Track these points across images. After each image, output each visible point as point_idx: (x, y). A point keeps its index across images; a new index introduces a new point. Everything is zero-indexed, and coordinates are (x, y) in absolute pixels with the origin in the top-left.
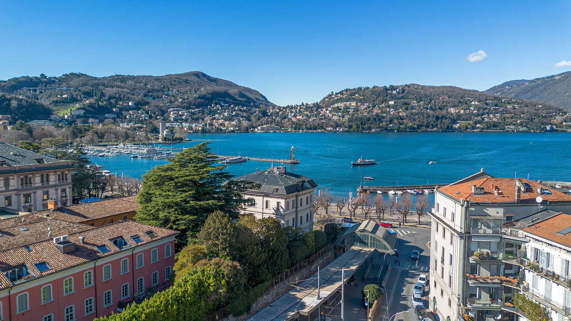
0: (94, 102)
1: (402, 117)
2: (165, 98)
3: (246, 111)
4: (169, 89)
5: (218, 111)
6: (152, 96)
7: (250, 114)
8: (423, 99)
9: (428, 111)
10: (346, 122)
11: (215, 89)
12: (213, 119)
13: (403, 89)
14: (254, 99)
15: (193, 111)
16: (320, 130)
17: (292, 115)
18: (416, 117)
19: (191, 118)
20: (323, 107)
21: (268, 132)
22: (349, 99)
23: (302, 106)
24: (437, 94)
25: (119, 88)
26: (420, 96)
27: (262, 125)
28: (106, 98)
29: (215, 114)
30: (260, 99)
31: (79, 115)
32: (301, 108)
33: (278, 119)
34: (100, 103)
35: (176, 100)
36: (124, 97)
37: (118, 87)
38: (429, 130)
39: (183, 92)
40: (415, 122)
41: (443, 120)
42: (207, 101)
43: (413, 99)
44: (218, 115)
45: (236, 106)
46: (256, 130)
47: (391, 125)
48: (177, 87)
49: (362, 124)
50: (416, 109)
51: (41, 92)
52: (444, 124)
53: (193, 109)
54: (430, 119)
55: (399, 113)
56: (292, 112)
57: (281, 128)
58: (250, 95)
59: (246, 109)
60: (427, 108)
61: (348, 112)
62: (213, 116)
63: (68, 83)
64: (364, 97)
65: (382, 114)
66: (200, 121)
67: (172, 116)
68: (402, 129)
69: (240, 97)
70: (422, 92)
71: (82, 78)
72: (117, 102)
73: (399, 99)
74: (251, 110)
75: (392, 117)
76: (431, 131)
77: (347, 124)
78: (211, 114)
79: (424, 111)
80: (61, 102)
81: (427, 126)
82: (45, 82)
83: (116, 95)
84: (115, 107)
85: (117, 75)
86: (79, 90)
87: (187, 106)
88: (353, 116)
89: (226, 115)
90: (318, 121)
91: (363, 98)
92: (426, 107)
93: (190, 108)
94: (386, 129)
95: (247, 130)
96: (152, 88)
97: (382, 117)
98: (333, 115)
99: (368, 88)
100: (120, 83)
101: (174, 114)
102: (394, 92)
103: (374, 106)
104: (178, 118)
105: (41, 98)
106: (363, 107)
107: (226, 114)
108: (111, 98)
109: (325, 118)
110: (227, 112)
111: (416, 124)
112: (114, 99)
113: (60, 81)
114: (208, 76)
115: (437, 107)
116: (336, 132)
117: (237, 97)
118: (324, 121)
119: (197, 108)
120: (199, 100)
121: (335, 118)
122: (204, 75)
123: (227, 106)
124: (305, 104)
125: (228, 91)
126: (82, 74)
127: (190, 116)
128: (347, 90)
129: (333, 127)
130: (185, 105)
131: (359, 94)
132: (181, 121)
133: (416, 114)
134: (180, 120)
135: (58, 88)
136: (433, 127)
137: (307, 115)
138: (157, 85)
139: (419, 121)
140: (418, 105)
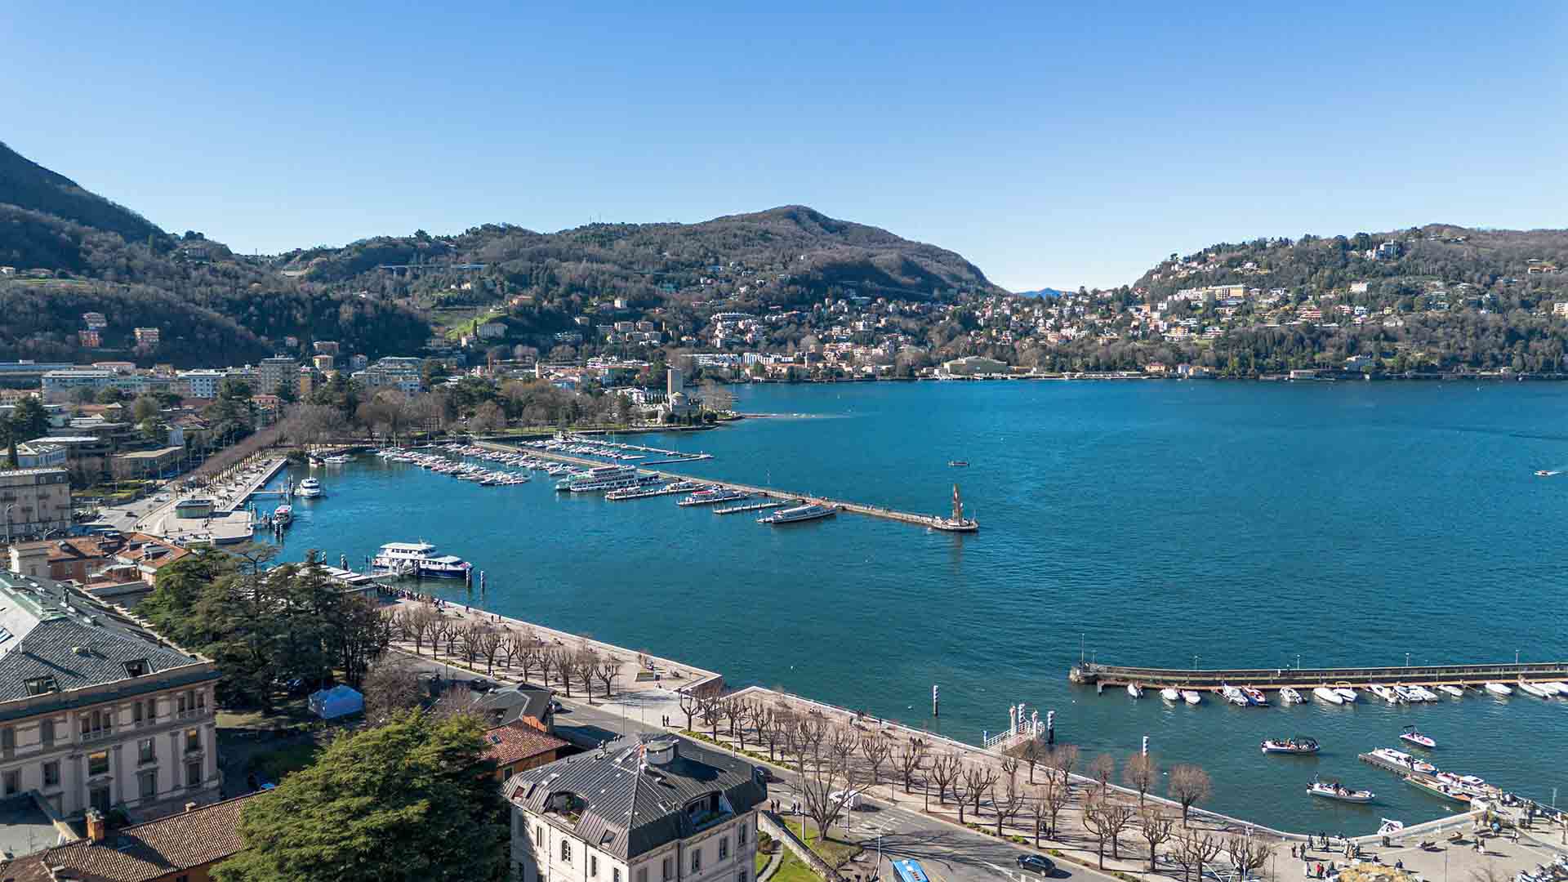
0: (530, 303)
1: (1391, 334)
2: (705, 283)
3: (918, 313)
4: (717, 260)
5: (841, 318)
6: (674, 278)
7: (928, 323)
8: (1468, 273)
9: (1483, 312)
10: (1206, 347)
11: (837, 256)
12: (823, 341)
13: (1400, 245)
14: (944, 278)
15: (774, 318)
16: (1125, 374)
17: (1048, 325)
18: (1440, 332)
19: (767, 340)
20: (1143, 298)
21: (969, 379)
22: (1223, 276)
23: (1080, 299)
24: (1517, 257)
25: (592, 262)
26: (1459, 264)
27: (956, 357)
28: (561, 290)
29: (831, 325)
30: (964, 277)
31: (493, 337)
32: (1075, 303)
33: (1008, 336)
34: (545, 303)
35: (733, 289)
36: (603, 286)
37: (592, 259)
38: (1483, 373)
39: (753, 265)
40: (1433, 349)
41: (1533, 344)
42: (812, 291)
43: (1433, 274)
44: (839, 328)
45: (889, 301)
46: (936, 372)
47: (1353, 359)
48: (738, 252)
49: (1257, 356)
50: (1439, 308)
51: (416, 277)
52: (1535, 354)
53: (776, 312)
54: (1488, 340)
55: (1382, 318)
56: (1048, 316)
57: (1009, 364)
58: (934, 268)
59: (918, 308)
60: (1480, 305)
61: (1217, 316)
62: (826, 330)
63: (478, 251)
64: (1271, 269)
65: (1326, 322)
66: (791, 345)
67: (720, 334)
68: (1388, 369)
69: (904, 275)
70: (1467, 251)
71: (508, 238)
72: (585, 300)
73: (1385, 276)
74: (931, 310)
75: (1357, 333)
76: (1489, 379)
77: (1208, 355)
78: (822, 324)
79: (1468, 312)
80: (457, 301)
81: (1477, 362)
82: (424, 251)
83: (584, 280)
84: (581, 313)
85: (594, 224)
86: (501, 271)
87: (760, 306)
88: (1231, 331)
89: (861, 329)
90: (1122, 346)
91: (1268, 275)
92: (1473, 302)
93: (767, 311)
94: (1338, 372)
95: (910, 375)
96: (674, 257)
97: (1323, 333)
98: (1170, 326)
99: (1285, 243)
100: (597, 248)
101: (725, 327)
102: (1369, 253)
103: (1302, 299)
104: (734, 340)
105: (415, 291)
106: (1265, 302)
107: (860, 326)
108: (573, 287)
109: (1145, 336)
110: (865, 318)
111: (1438, 356)
112: (580, 293)
113: (459, 246)
114: (825, 218)
115: (1515, 299)
116: (1172, 378)
117: (895, 276)
118: (1138, 345)
119: (784, 309)
120: (792, 288)
121: (1177, 334)
122: (813, 215)
123: (864, 303)
124: (1089, 290)
125: (872, 259)
126: (509, 226)
127: (765, 333)
128: (1218, 249)
129: (1167, 364)
130: (755, 302)
131: (1256, 262)
132: (741, 349)
133: (1440, 323)
134: (737, 344)
135: (452, 266)
136: (1497, 363)
137: (1092, 325)
138: (689, 250)
139: (1448, 346)
140: (1447, 294)
